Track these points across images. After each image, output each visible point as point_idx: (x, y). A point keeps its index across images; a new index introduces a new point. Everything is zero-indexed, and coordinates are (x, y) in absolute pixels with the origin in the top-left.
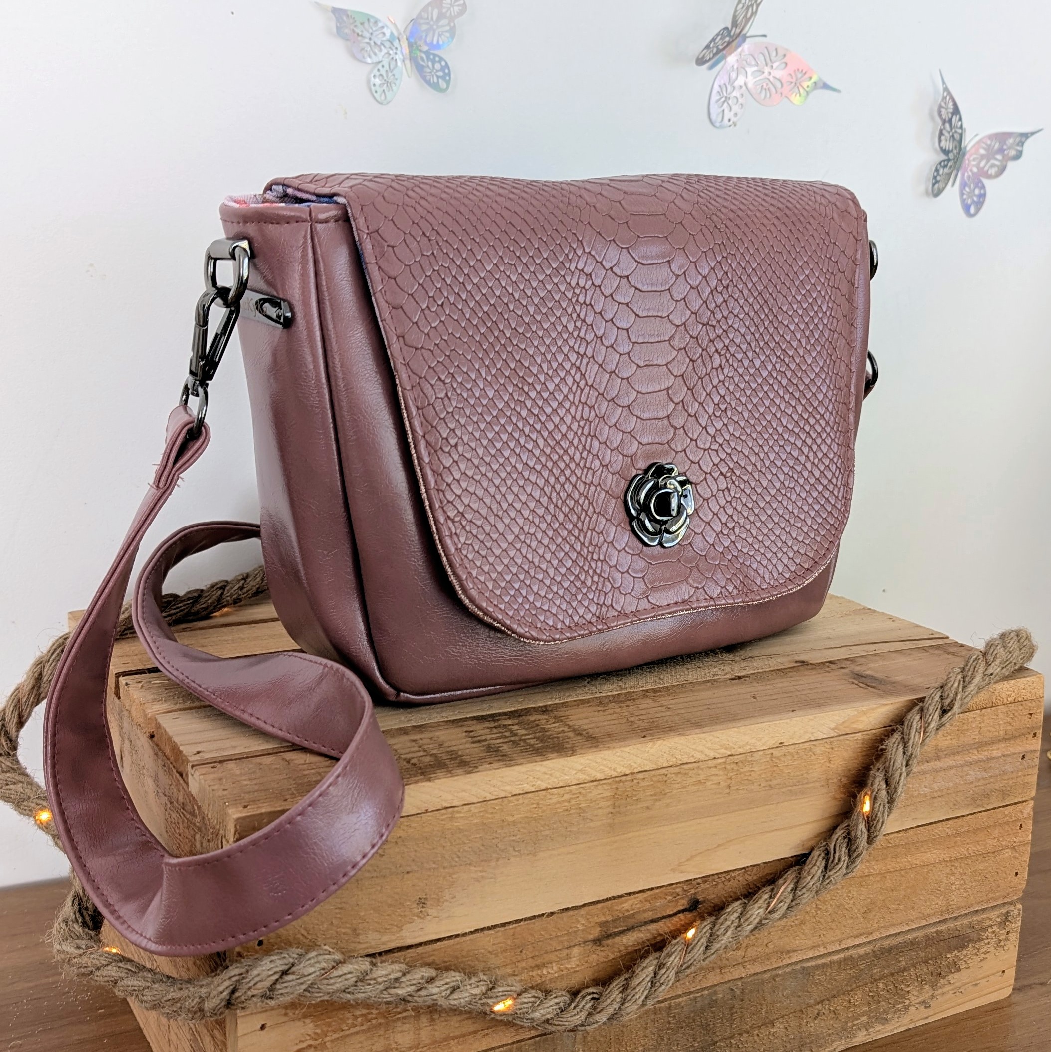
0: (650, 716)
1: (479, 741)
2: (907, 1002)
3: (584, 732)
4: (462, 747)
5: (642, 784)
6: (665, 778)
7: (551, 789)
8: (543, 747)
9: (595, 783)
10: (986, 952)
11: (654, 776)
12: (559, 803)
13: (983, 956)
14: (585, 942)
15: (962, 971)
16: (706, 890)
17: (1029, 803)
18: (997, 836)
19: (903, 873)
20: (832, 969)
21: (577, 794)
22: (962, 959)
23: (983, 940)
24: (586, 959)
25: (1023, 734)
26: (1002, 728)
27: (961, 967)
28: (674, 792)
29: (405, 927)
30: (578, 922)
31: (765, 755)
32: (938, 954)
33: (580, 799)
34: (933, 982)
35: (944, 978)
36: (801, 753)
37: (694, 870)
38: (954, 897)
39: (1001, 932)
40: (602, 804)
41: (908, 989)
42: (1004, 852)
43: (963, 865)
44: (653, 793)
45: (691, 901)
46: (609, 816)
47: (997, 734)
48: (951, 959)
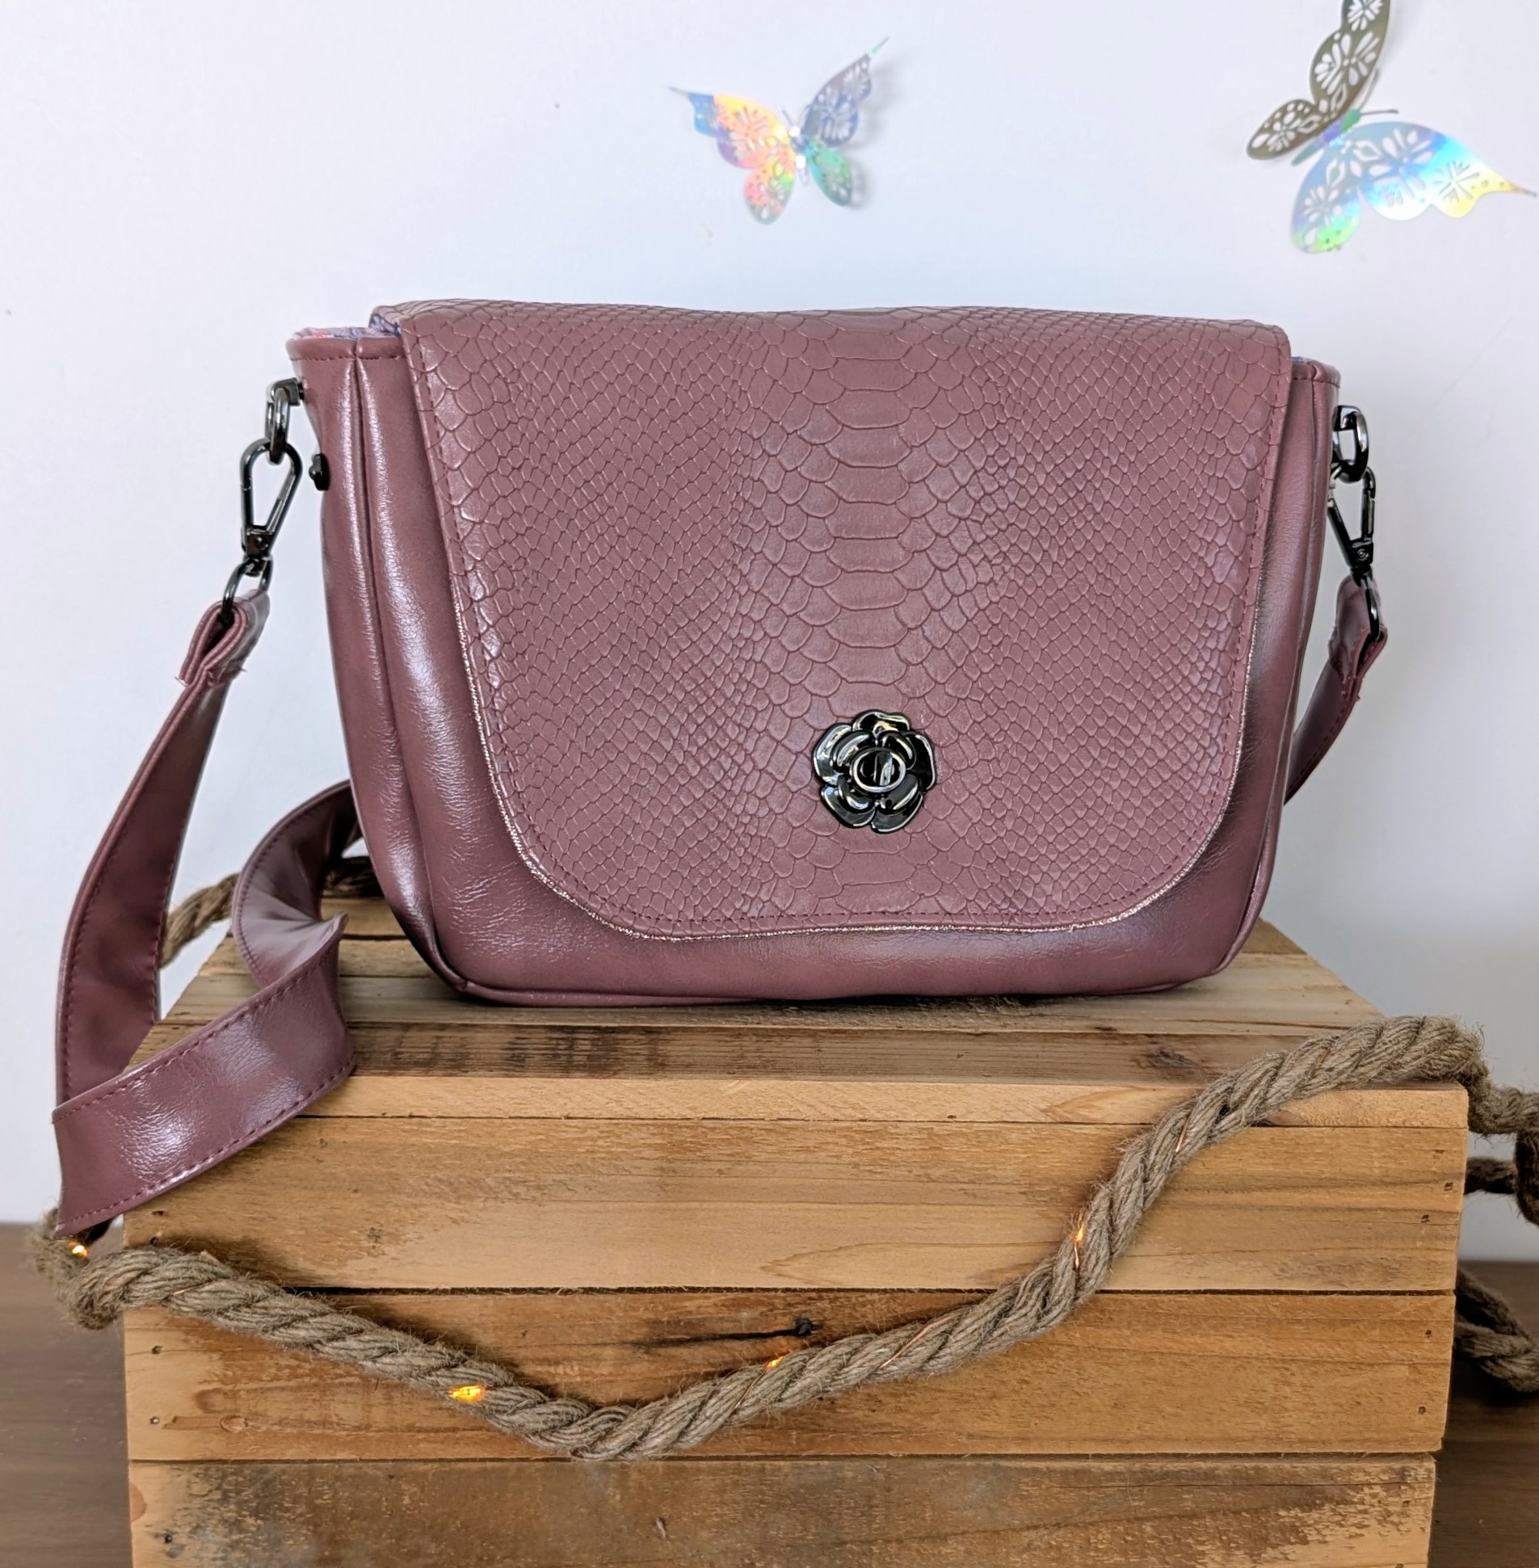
0: (780, 1055)
1: (516, 1049)
3: (662, 1059)
5: (712, 1136)
6: (749, 1134)
7: (568, 1118)
9: (638, 1122)
10: (1360, 1526)
11: (732, 1128)
12: (579, 1139)
13: (1354, 1530)
14: (623, 1343)
15: (1311, 1544)
16: (824, 1310)
17: (1442, 1297)
18: (1377, 1339)
19: (1185, 1359)
20: (1051, 1481)
21: (608, 1132)
22: (1310, 1526)
23: (1353, 1503)
24: (624, 1367)
25: (1423, 1181)
26: (1376, 1164)
27: (1309, 1538)
28: (764, 1157)
29: (349, 1262)
30: (611, 1312)
31: (920, 1130)
32: (1259, 1505)
33: (612, 1139)
34: (1251, 1549)
35: (1274, 1547)
36: (984, 1137)
37: (798, 1275)
38: (1290, 1421)
39: (1390, 1499)
40: (647, 1153)
41: (1201, 1548)
42: (1392, 1368)
43: (1307, 1372)
44: (729, 1152)
45: (797, 1321)
46: (659, 1172)
47: (1368, 1172)
48: (1287, 1520)
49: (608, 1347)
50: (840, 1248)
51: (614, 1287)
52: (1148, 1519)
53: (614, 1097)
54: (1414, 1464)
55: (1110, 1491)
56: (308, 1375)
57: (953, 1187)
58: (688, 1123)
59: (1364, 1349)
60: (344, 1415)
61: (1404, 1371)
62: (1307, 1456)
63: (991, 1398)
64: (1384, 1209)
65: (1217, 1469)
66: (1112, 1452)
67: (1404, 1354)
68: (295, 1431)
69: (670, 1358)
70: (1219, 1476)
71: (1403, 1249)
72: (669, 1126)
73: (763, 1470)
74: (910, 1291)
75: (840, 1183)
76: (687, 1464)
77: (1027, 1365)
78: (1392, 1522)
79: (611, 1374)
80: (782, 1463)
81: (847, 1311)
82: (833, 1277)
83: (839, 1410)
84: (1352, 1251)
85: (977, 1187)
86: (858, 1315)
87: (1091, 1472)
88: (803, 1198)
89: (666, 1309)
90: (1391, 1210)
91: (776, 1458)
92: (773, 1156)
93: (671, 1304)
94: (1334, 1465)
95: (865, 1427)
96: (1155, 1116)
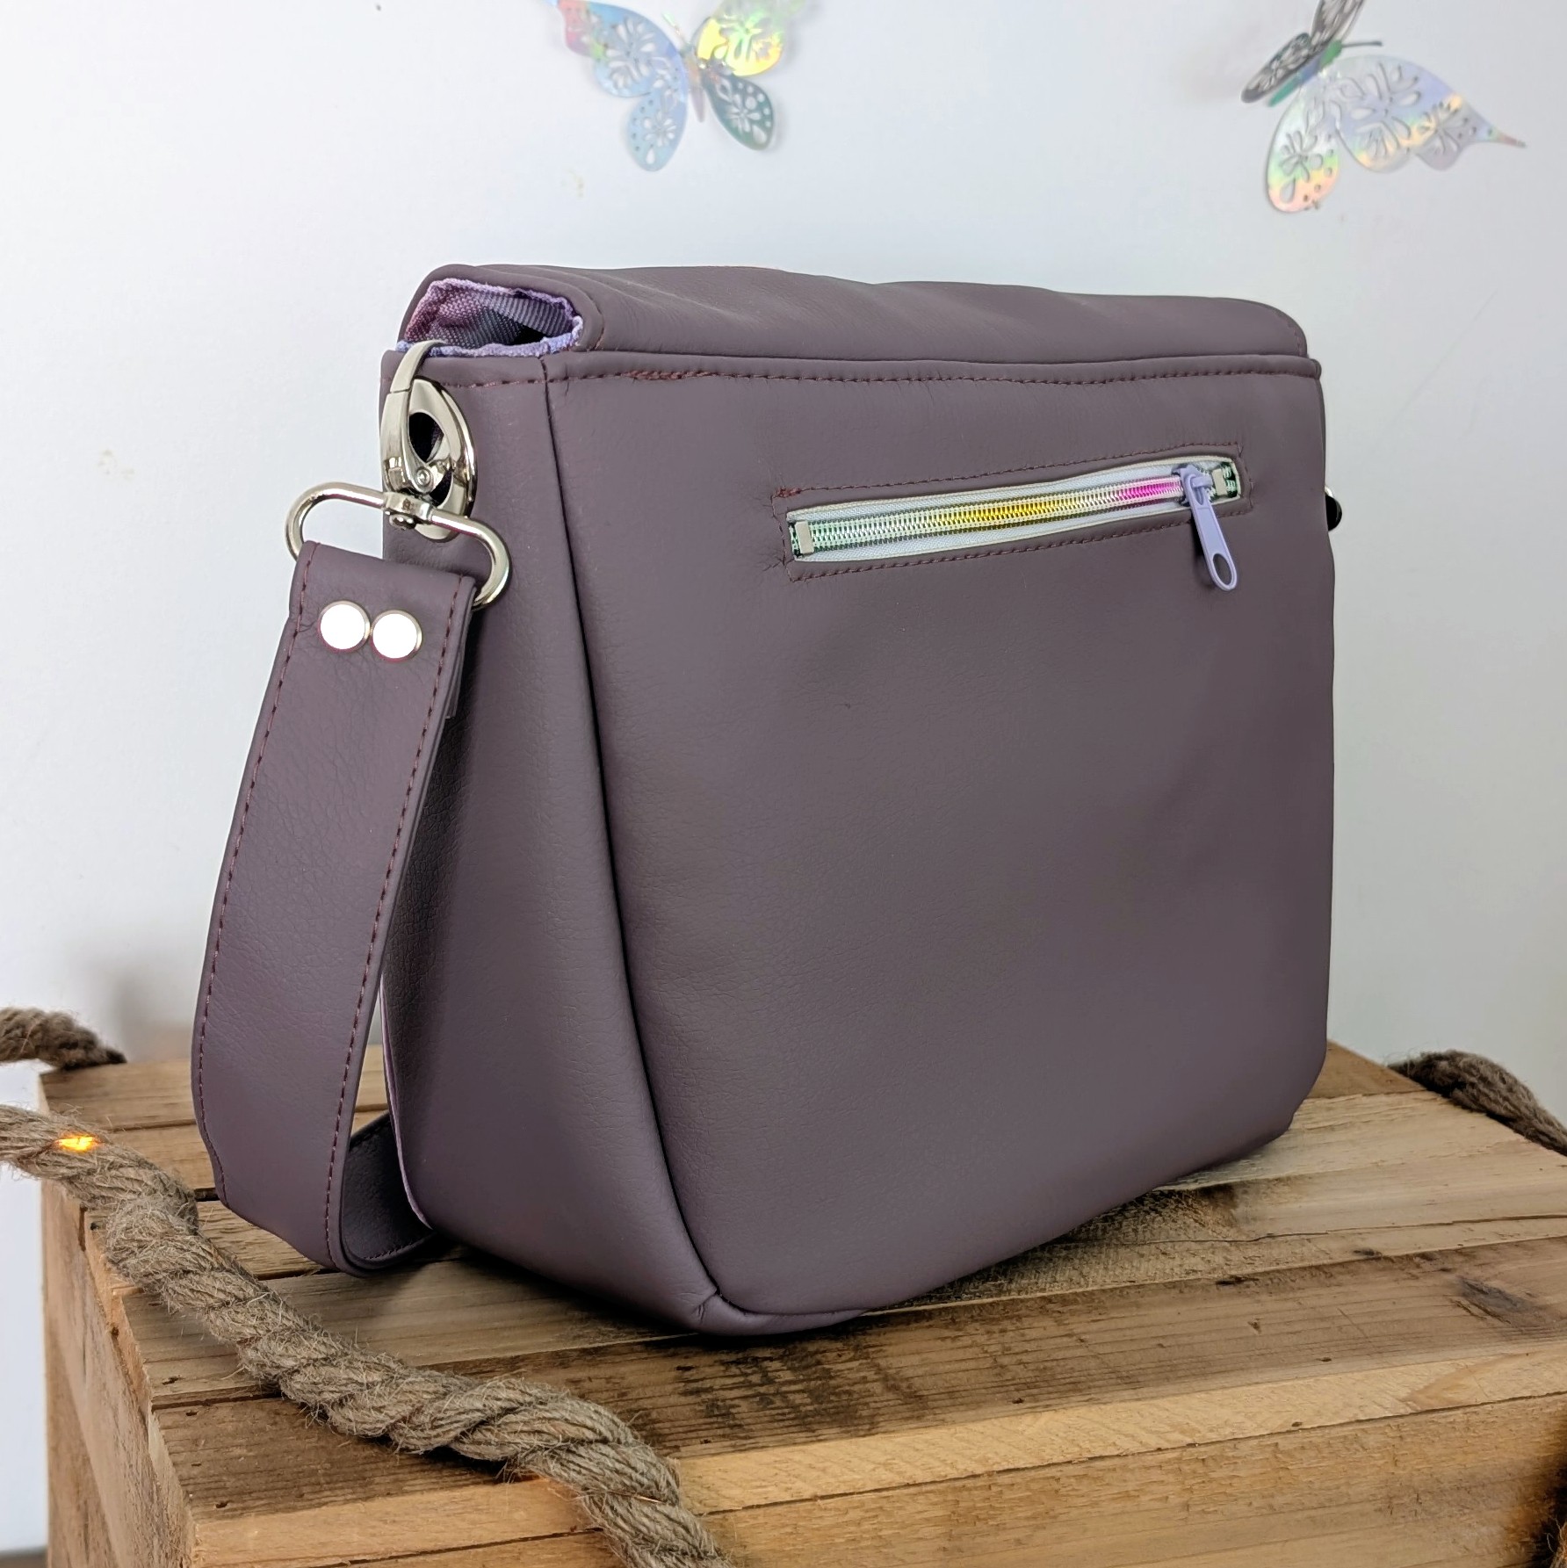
0: (1042, 1356)
1: (697, 1392)
3: (904, 1385)
4: (660, 1401)
5: (1008, 1495)
6: (1056, 1486)
7: (823, 1498)
8: (817, 1413)
9: (912, 1490)
11: (1033, 1480)
12: (838, 1525)
21: (874, 1509)
28: (1074, 1513)
31: (1262, 1448)
33: (879, 1519)
36: (1334, 1444)
40: (925, 1531)
44: (1029, 1514)
46: (938, 1555)
53: (882, 1459)
57: (1299, 1516)
58: (979, 1482)
72: (953, 1489)
75: (1163, 1533)
85: (1325, 1511)
92: (1084, 1510)
96: (1526, 1388)
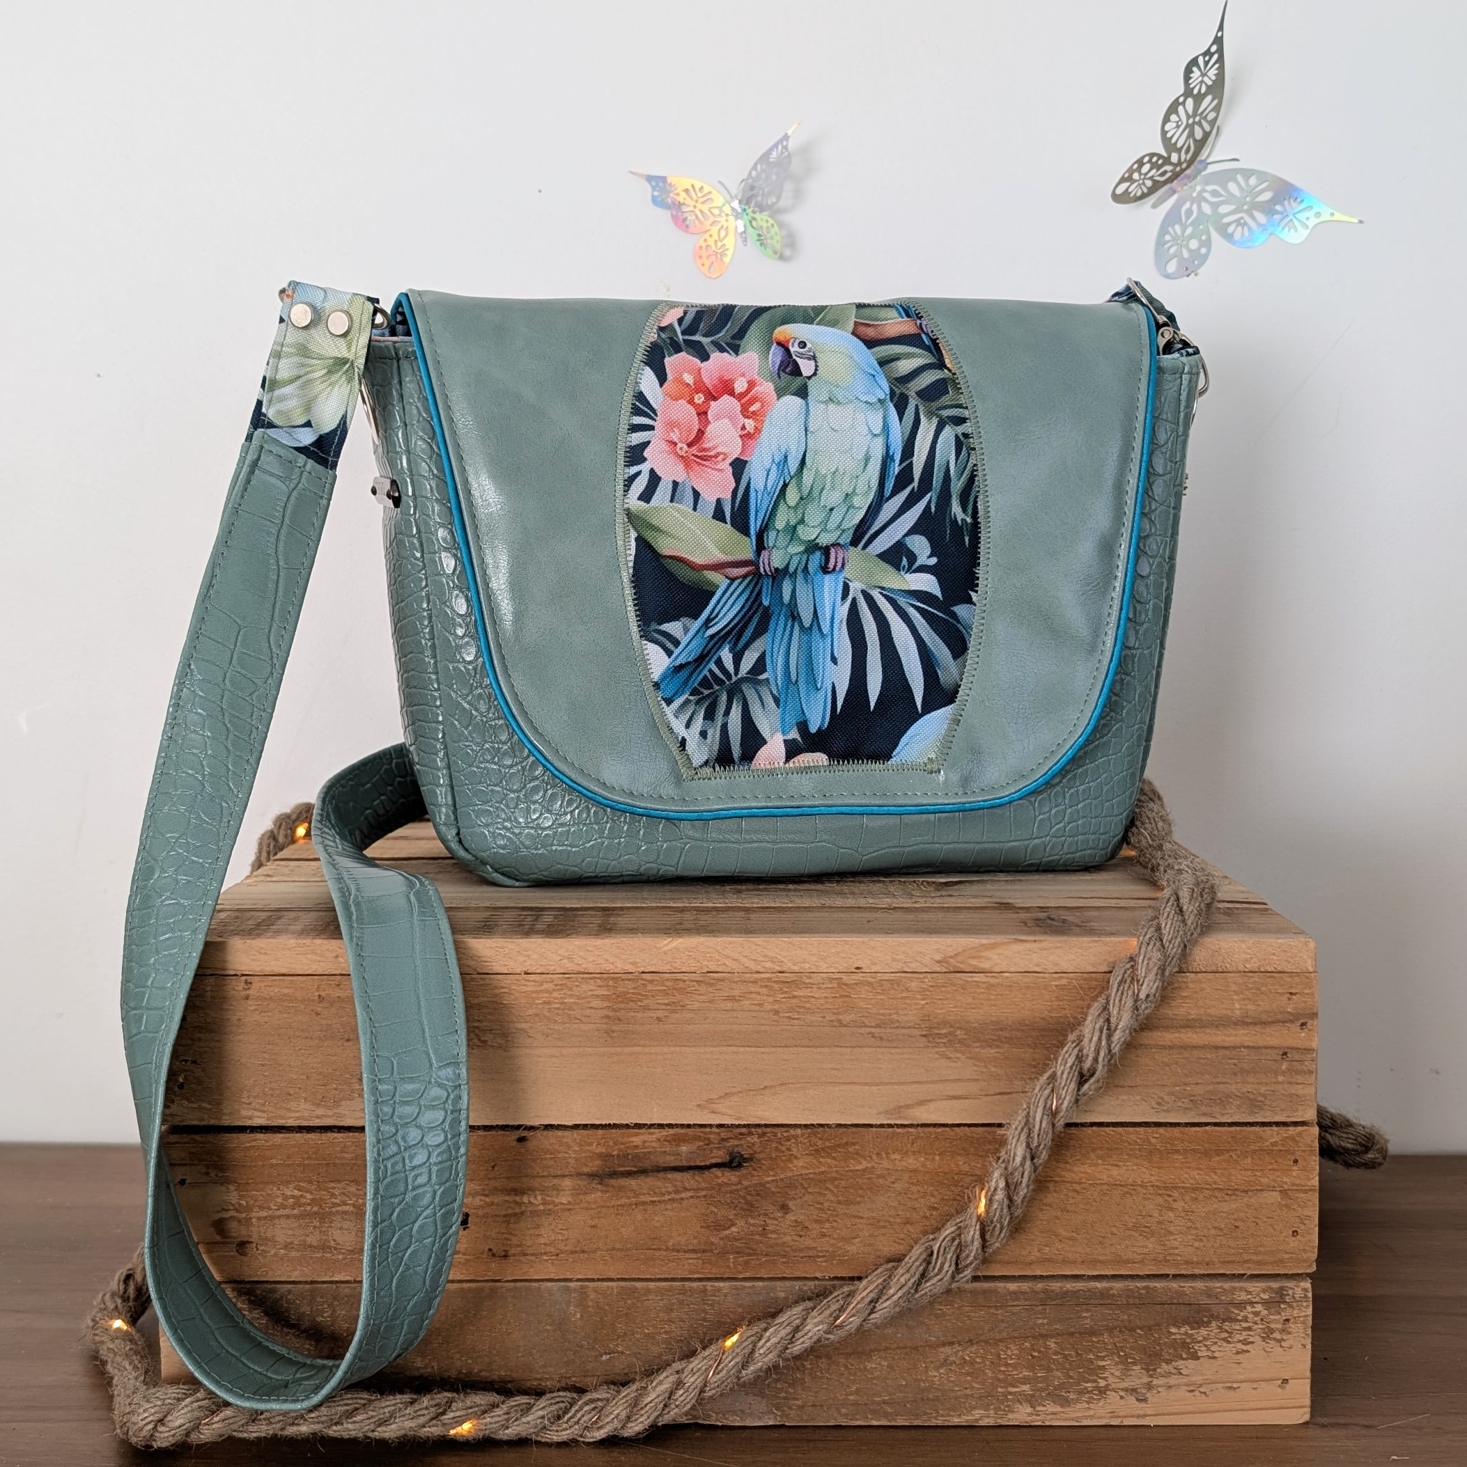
2: (1102, 1383)
5: (652, 987)
6: (683, 986)
7: (528, 973)
9: (587, 976)
10: (1245, 1342)
11: (667, 980)
12: (536, 992)
13: (1240, 1346)
14: (579, 1174)
15: (1202, 1360)
16: (753, 1144)
17: (1305, 1128)
18: (1250, 1167)
19: (1077, 1187)
20: (962, 1301)
21: (561, 985)
22: (1199, 1342)
23: (1238, 1320)
24: (581, 1197)
25: (1279, 1021)
26: (1237, 1006)
27: (1200, 1354)
28: (696, 1005)
29: (343, 1103)
30: (569, 1147)
31: (831, 980)
32: (1152, 1322)
33: (565, 991)
34: (1146, 1364)
35: (1168, 1362)
36: (886, 985)
37: (730, 1112)
38: (1176, 1244)
39: (1271, 1317)
40: (595, 1003)
41: (1101, 1363)
42: (1265, 1194)
43: (1187, 1198)
44: (666, 1002)
45: (731, 1154)
46: (605, 1020)
47: (1229, 1012)
48: (1178, 1337)
49: (567, 1179)
50: (765, 1088)
51: (570, 1124)
52: (1052, 1336)
53: (566, 954)
54: (1291, 1284)
55: (1015, 1309)
56: (309, 1204)
57: (863, 1030)
58: (630, 976)
59: (1238, 1177)
60: (340, 1240)
61: (1275, 1197)
62: (1193, 1277)
63: (905, 1224)
64: (1248, 1047)
65: (1112, 1289)
66: (1016, 1274)
67: (1274, 1181)
68: (298, 1254)
69: (621, 1188)
70: (1114, 1295)
71: (1267, 1084)
72: (613, 979)
73: (705, 1291)
74: (828, 1126)
75: (763, 1028)
76: (638, 1284)
77: (936, 1193)
78: (1275, 1339)
79: (569, 1203)
80: (721, 1284)
81: (774, 1145)
82: (760, 1113)
83: (770, 1236)
84: (1221, 1086)
85: (883, 1030)
86: (783, 1148)
87: (998, 1292)
88: (731, 1043)
89: (615, 1144)
90: (1253, 1047)
91: (717, 1279)
92: (704, 1005)
93: (620, 1139)
94: (1218, 1285)
95: (794, 1251)
96: (1037, 965)
